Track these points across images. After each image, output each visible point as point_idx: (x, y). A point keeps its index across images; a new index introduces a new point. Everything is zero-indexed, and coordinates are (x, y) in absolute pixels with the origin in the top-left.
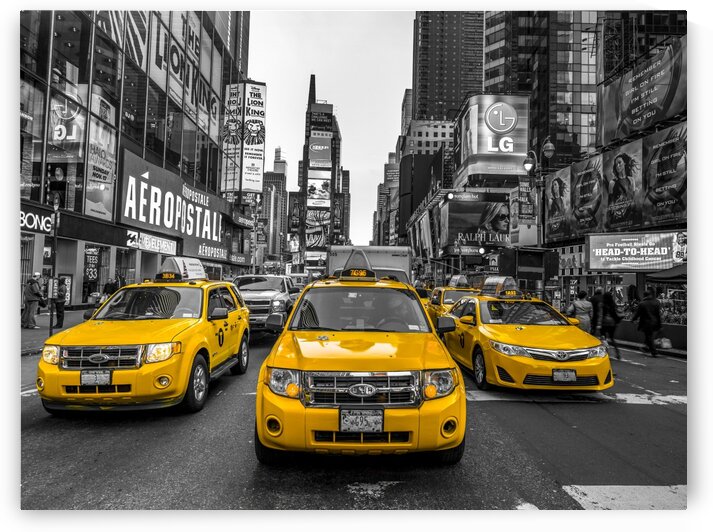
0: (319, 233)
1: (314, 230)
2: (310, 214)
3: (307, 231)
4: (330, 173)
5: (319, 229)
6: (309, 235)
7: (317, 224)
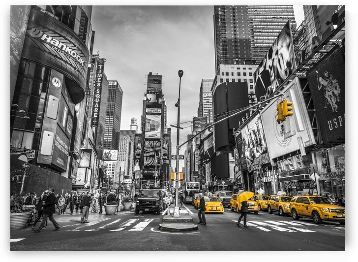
0: (153, 156)
1: (150, 154)
2: (147, 143)
3: (145, 155)
4: (160, 117)
5: (153, 153)
6: (147, 157)
7: (151, 150)
